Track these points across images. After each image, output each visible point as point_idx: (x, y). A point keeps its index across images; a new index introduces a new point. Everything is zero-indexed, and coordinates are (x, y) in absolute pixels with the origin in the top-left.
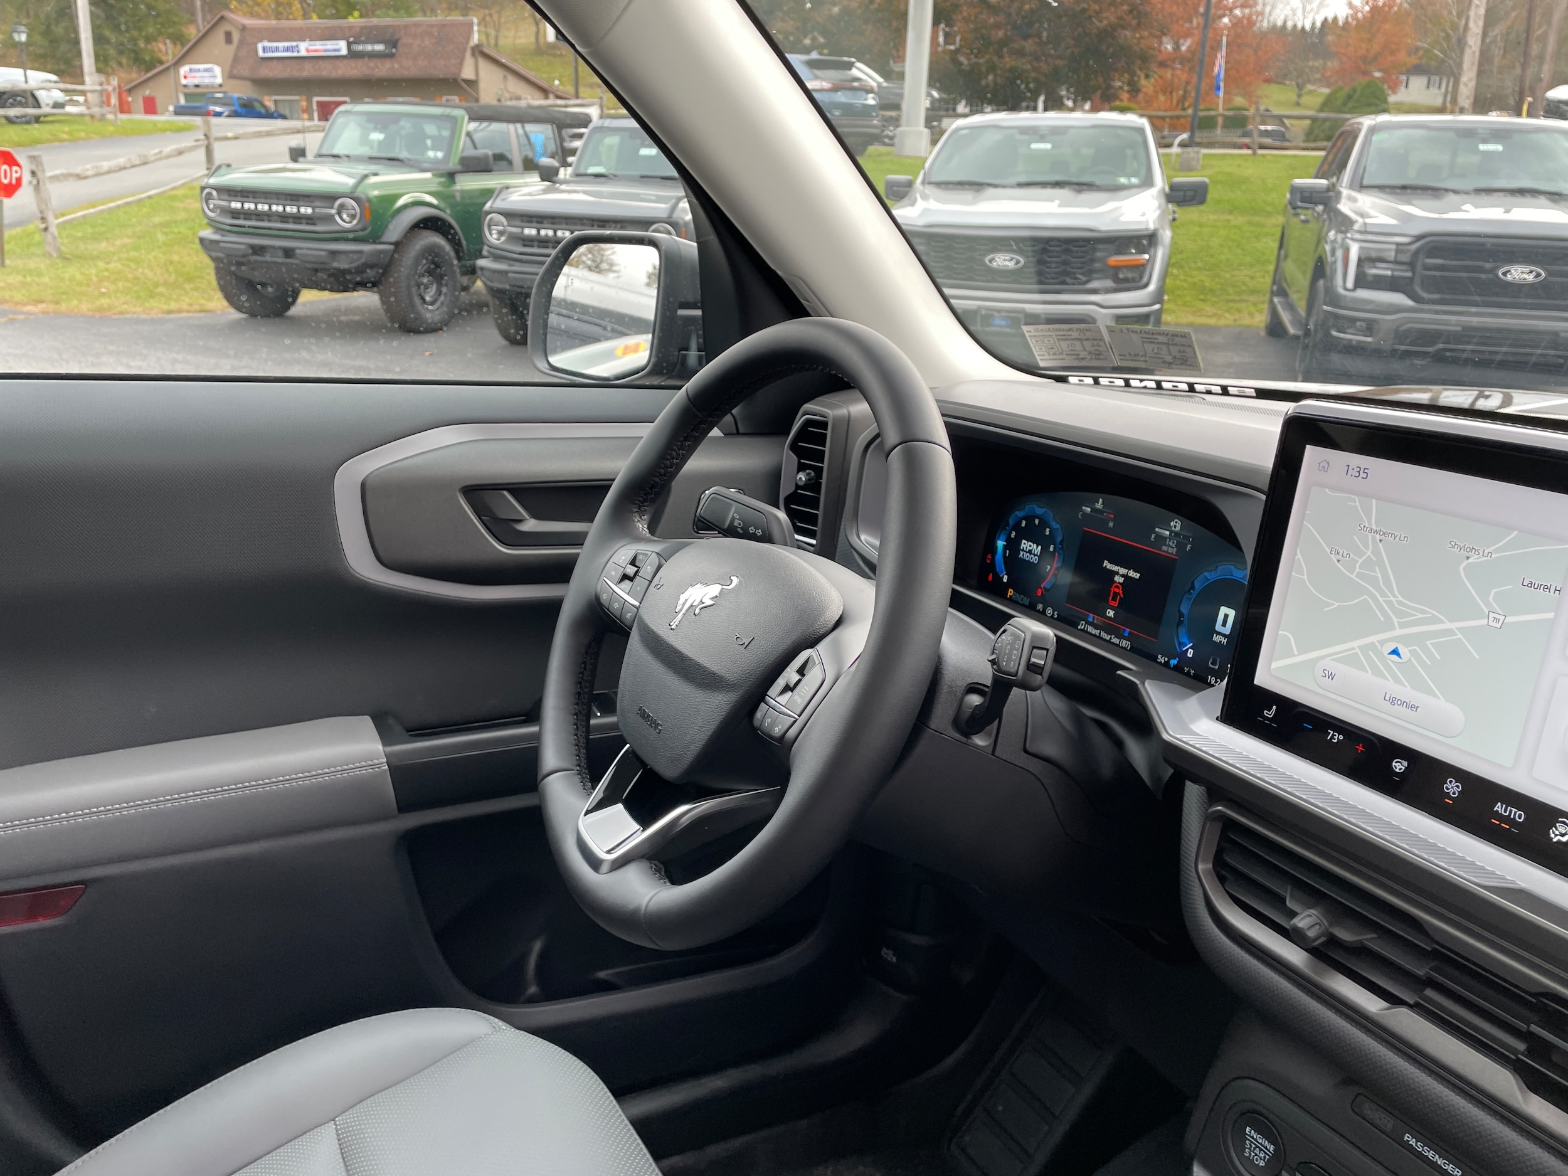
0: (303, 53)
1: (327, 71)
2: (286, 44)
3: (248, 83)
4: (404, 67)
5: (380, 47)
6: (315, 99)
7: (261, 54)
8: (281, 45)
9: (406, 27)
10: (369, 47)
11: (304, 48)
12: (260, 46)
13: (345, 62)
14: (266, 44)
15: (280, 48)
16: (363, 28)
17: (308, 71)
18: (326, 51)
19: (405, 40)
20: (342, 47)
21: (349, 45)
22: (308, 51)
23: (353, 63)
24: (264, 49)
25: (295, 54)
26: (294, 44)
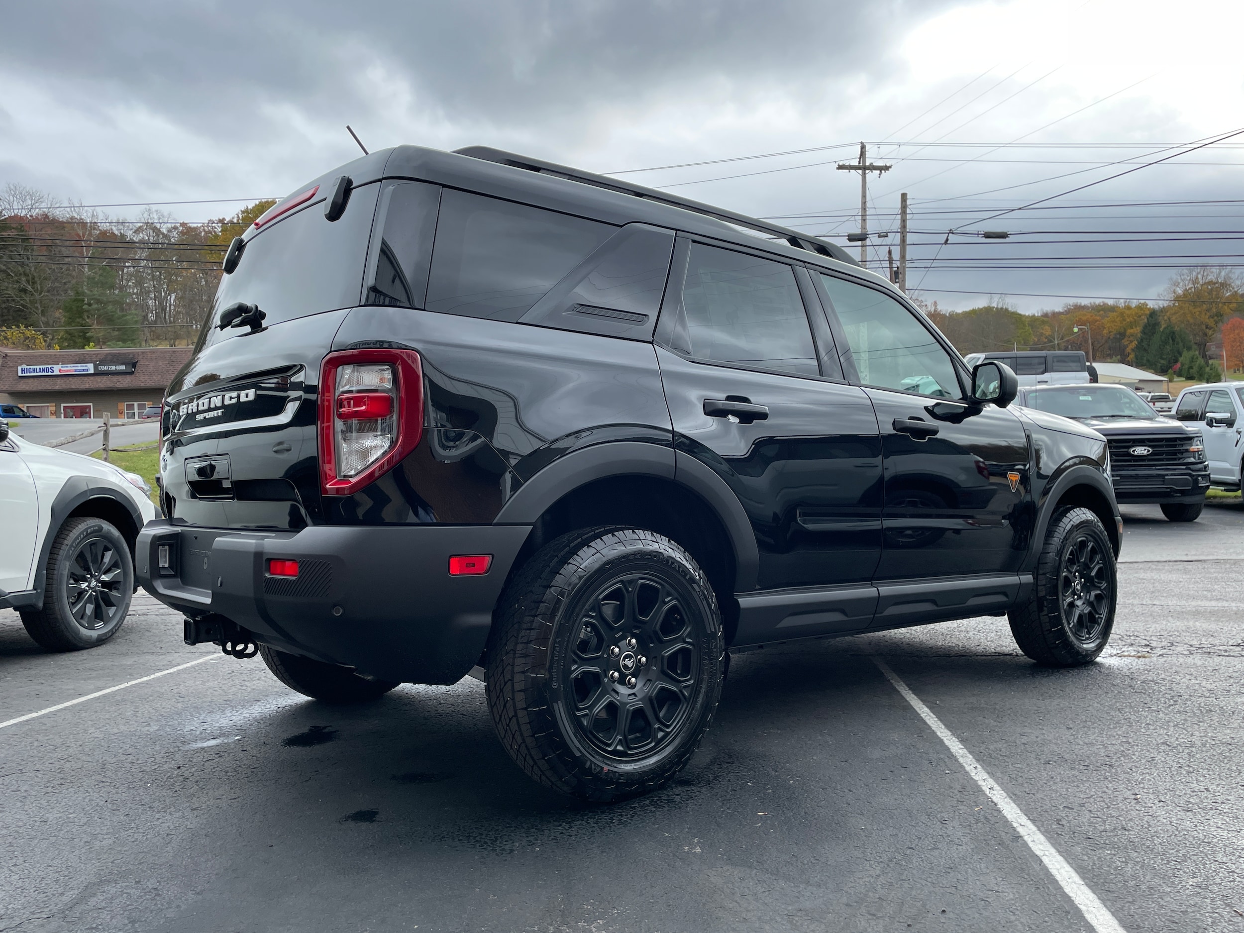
0: (57, 372)
1: (75, 385)
2: (41, 367)
3: (7, 395)
4: (141, 380)
5: (123, 368)
6: (63, 405)
7: (20, 374)
8: (38, 367)
9: (143, 353)
10: (113, 368)
11: (57, 369)
12: (20, 368)
13: (92, 378)
14: (24, 366)
15: (38, 369)
16: (107, 355)
17: (59, 385)
18: (75, 371)
19: (142, 362)
20: (90, 368)
21: (96, 367)
22: (60, 371)
23: (98, 379)
24: (23, 370)
25: (50, 374)
26: (49, 366)
